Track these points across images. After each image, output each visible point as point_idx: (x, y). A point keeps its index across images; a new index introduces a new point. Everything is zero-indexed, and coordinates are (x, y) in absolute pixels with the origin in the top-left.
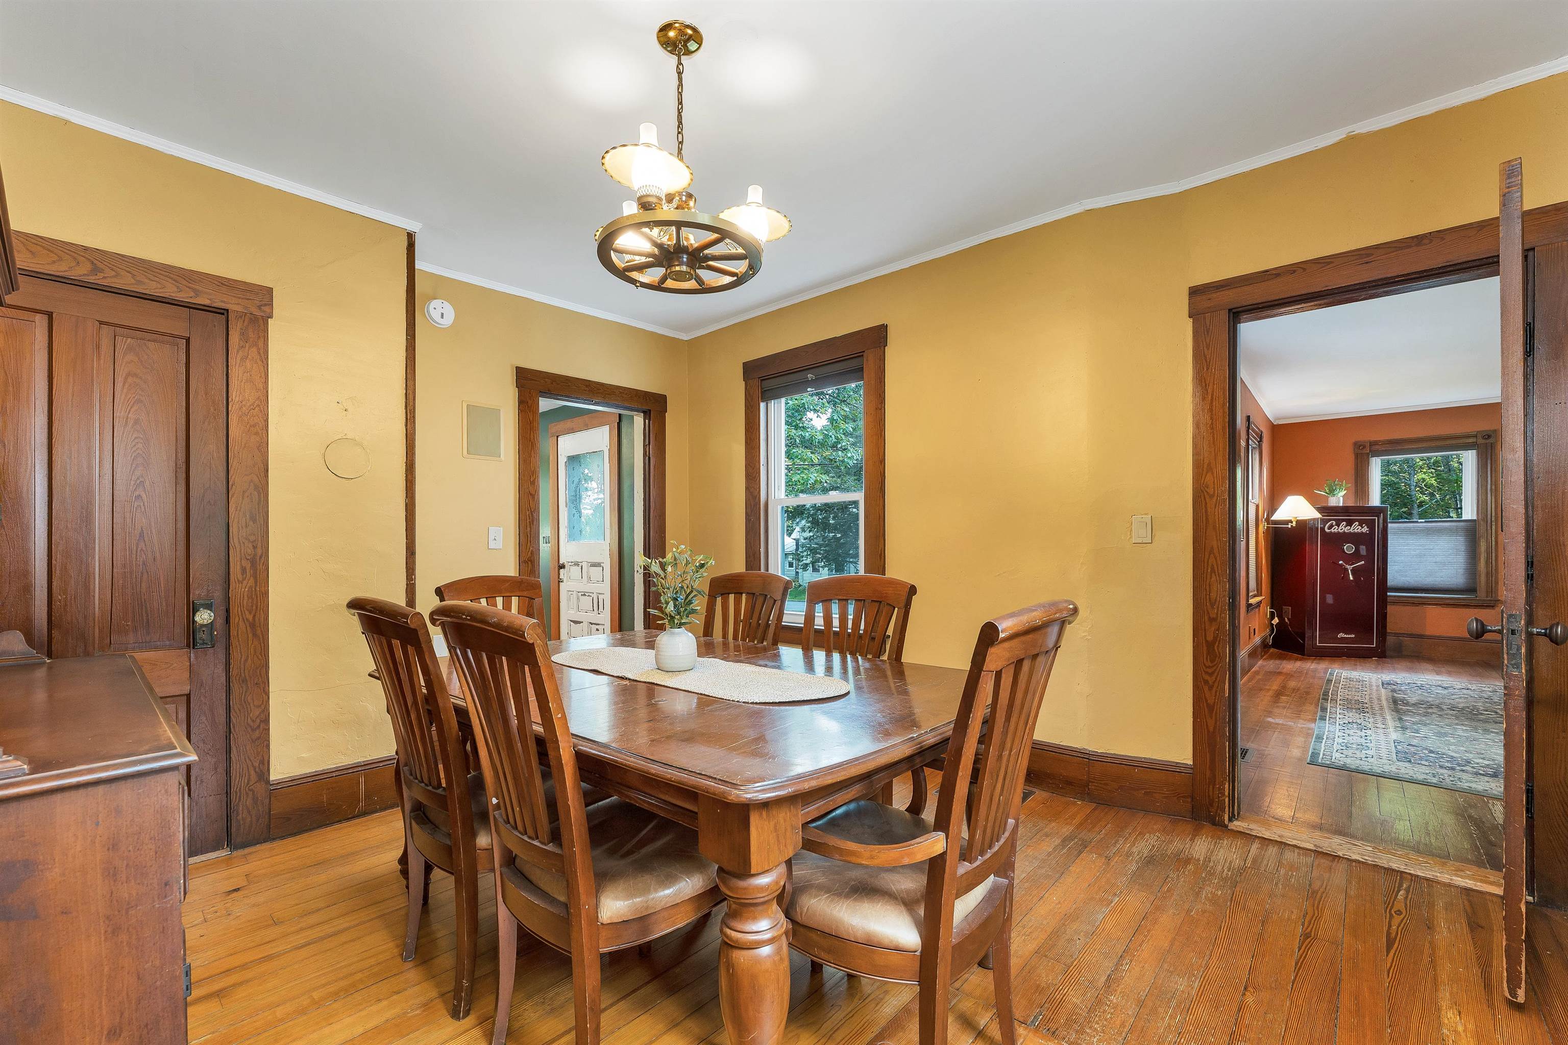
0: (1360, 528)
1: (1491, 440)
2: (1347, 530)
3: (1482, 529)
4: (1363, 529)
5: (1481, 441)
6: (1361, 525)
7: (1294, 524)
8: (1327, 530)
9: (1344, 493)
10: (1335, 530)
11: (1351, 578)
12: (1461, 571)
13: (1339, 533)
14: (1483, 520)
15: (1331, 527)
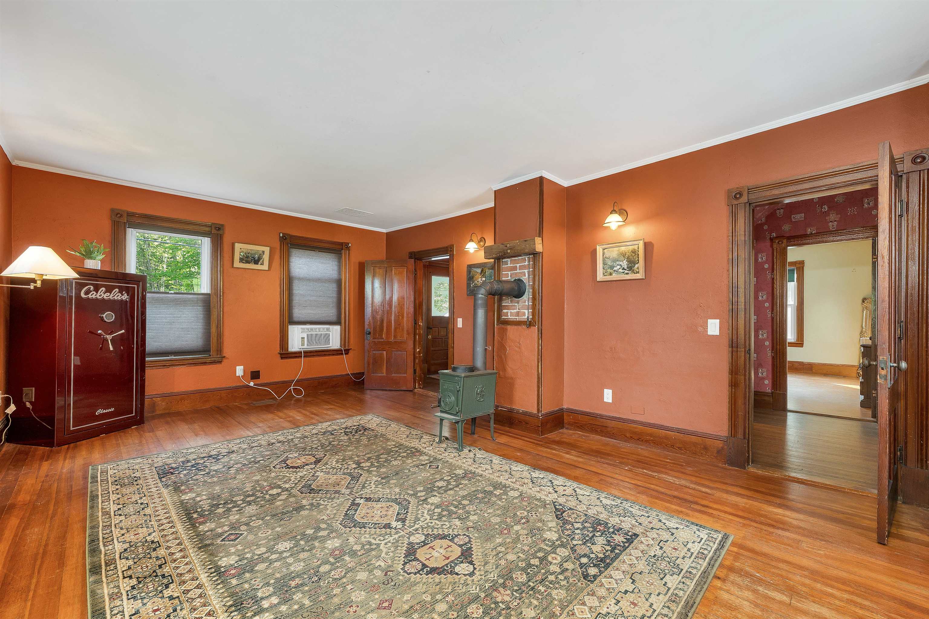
0: (120, 295)
1: (221, 232)
2: (106, 296)
3: (213, 300)
4: (123, 297)
5: (214, 231)
6: (121, 292)
7: (39, 284)
8: (83, 295)
9: (101, 257)
10: (93, 295)
11: (111, 349)
12: (200, 335)
13: (97, 299)
14: (215, 294)
15: (87, 293)
